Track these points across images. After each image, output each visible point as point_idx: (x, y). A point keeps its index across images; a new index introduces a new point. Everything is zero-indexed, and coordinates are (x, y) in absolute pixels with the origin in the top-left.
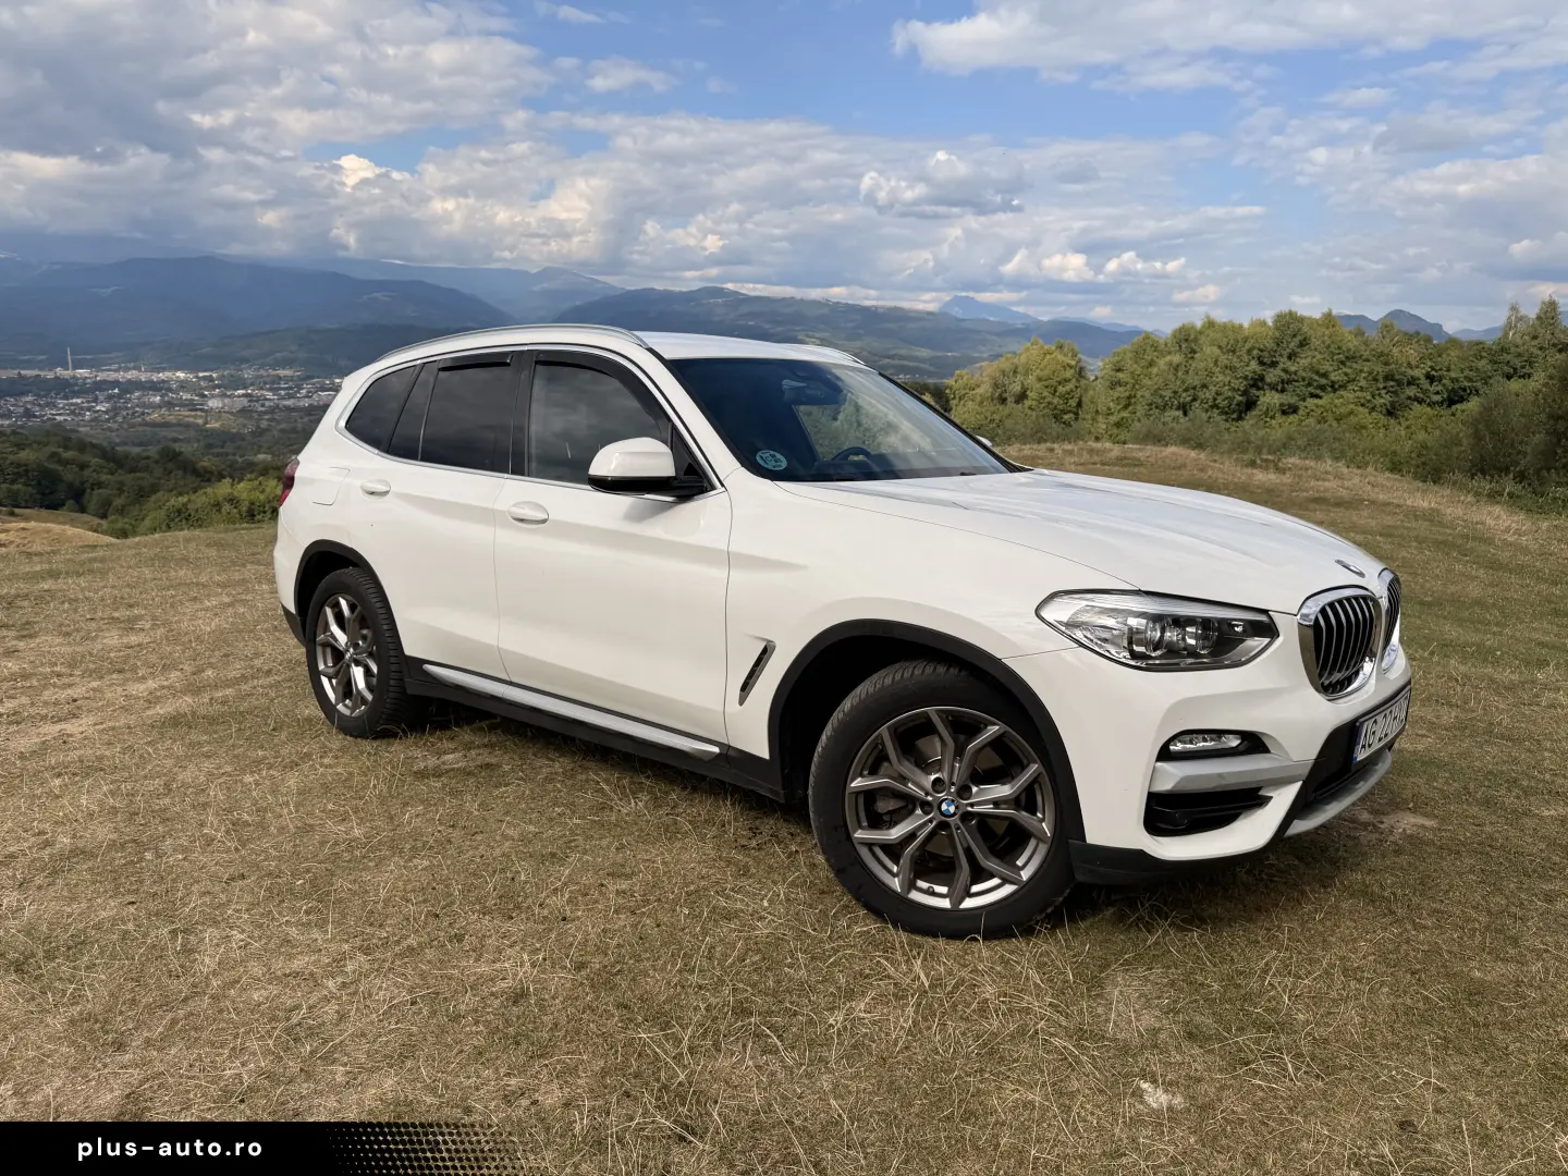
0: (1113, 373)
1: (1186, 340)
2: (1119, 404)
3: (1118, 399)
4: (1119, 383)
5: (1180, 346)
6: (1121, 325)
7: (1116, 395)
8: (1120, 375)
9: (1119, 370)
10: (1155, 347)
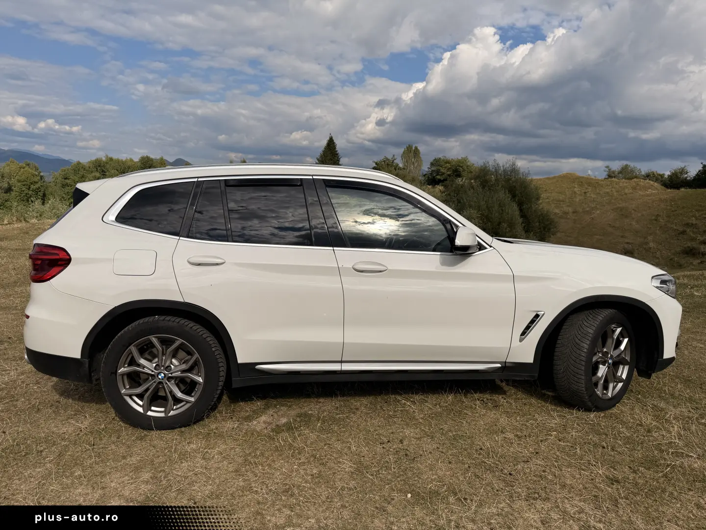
0: (63, 180)
1: (99, 166)
2: (69, 195)
3: (68, 193)
4: (67, 185)
5: (97, 169)
6: (51, 156)
7: (66, 191)
8: (67, 181)
9: (66, 179)
10: (84, 168)
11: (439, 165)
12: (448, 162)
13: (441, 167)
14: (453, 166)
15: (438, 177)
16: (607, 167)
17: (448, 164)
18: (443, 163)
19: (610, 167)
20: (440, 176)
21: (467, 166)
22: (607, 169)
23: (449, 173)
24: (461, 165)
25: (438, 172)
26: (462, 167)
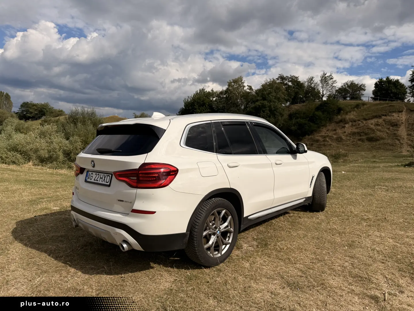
11: (27, 107)
12: (34, 105)
13: (30, 108)
14: (39, 108)
15: (28, 115)
16: (134, 113)
17: (35, 107)
18: (31, 106)
19: (136, 114)
20: (30, 114)
21: (49, 109)
22: (134, 115)
23: (36, 112)
24: (45, 108)
25: (27, 111)
26: (45, 109)
